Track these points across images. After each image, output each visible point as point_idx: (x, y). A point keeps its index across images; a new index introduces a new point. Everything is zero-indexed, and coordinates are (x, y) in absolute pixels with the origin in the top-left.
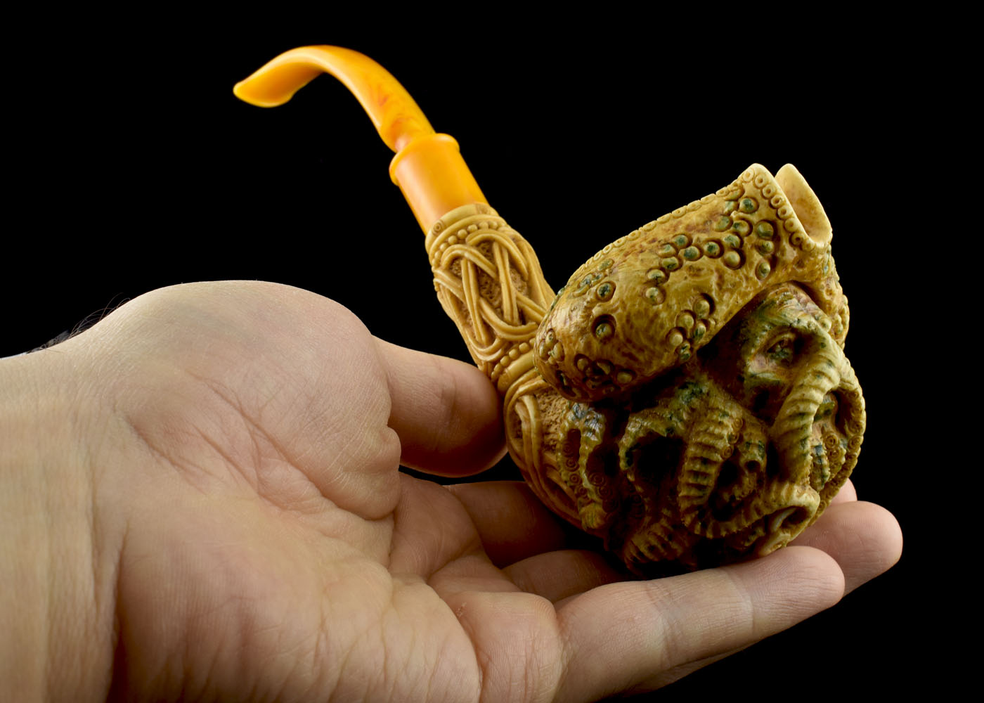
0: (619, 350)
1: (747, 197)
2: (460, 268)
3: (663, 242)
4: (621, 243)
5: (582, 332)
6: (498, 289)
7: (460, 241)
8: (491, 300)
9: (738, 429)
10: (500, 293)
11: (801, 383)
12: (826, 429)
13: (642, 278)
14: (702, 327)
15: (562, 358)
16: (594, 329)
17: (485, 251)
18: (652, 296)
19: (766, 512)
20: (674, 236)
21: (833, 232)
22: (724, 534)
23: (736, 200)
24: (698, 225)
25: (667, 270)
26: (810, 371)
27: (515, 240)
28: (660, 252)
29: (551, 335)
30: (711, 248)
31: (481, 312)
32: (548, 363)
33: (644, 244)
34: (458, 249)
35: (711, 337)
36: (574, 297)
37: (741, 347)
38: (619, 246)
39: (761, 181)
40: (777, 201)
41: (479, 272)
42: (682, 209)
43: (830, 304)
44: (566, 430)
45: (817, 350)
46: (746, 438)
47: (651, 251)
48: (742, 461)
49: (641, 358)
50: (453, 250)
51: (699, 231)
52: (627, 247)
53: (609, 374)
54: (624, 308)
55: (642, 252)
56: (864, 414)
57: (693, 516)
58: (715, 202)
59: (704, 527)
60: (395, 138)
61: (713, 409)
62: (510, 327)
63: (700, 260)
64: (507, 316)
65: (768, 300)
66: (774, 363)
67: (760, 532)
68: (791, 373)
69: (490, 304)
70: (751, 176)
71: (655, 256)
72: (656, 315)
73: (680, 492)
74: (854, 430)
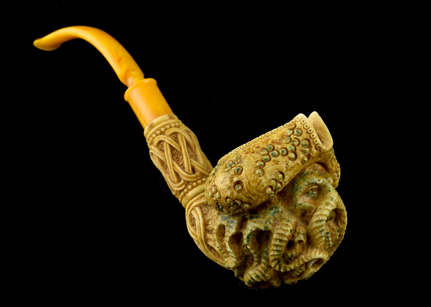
0: (245, 195)
1: (297, 128)
2: (163, 146)
3: (262, 148)
4: (244, 147)
5: (229, 188)
6: (182, 157)
7: (162, 133)
8: (178, 162)
9: (294, 227)
10: (182, 158)
11: (320, 207)
12: (331, 225)
13: (254, 165)
14: (279, 185)
15: (220, 198)
16: (234, 187)
17: (174, 138)
18: (259, 173)
19: (306, 261)
20: (267, 146)
21: (333, 142)
22: (288, 270)
23: (293, 129)
24: (277, 140)
25: (265, 161)
26: (324, 202)
27: (187, 131)
28: (262, 153)
29: (214, 188)
30: (283, 152)
31: (174, 168)
32: (213, 199)
33: (254, 149)
34: (162, 137)
35: (283, 188)
36: (225, 172)
37: (295, 193)
38: (243, 149)
39: (303, 121)
40: (310, 131)
41: (172, 149)
42: (270, 132)
43: (332, 169)
44: (218, 225)
45: (327, 193)
46: (297, 231)
47: (257, 153)
48: (297, 239)
49: (254, 198)
50: (159, 138)
51: (278, 144)
52: (246, 149)
53: (240, 205)
54: (247, 179)
55: (253, 152)
56: (346, 218)
57: (276, 263)
58: (284, 130)
59: (280, 267)
60: (126, 79)
61: (284, 219)
62: (188, 175)
63: (278, 157)
64: (186, 170)
65: (306, 172)
66: (309, 198)
67: (303, 268)
68: (316, 203)
69: (178, 164)
70: (299, 119)
71: (259, 155)
72: (261, 181)
73: (270, 253)
74: (342, 225)
